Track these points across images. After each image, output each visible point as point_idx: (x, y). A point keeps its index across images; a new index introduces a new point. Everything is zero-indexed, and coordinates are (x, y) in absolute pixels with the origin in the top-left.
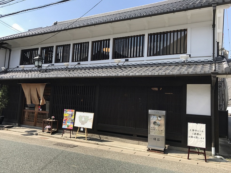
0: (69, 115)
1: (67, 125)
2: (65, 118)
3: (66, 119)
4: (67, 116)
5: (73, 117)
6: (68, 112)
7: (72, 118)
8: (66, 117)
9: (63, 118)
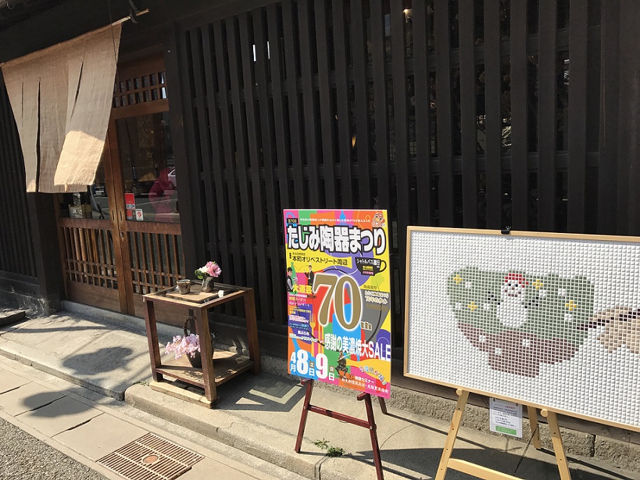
0: (331, 261)
1: (328, 353)
2: (298, 291)
3: (311, 297)
4: (317, 267)
5: (383, 282)
6: (326, 237)
7: (372, 289)
8: (309, 278)
9: (285, 289)
